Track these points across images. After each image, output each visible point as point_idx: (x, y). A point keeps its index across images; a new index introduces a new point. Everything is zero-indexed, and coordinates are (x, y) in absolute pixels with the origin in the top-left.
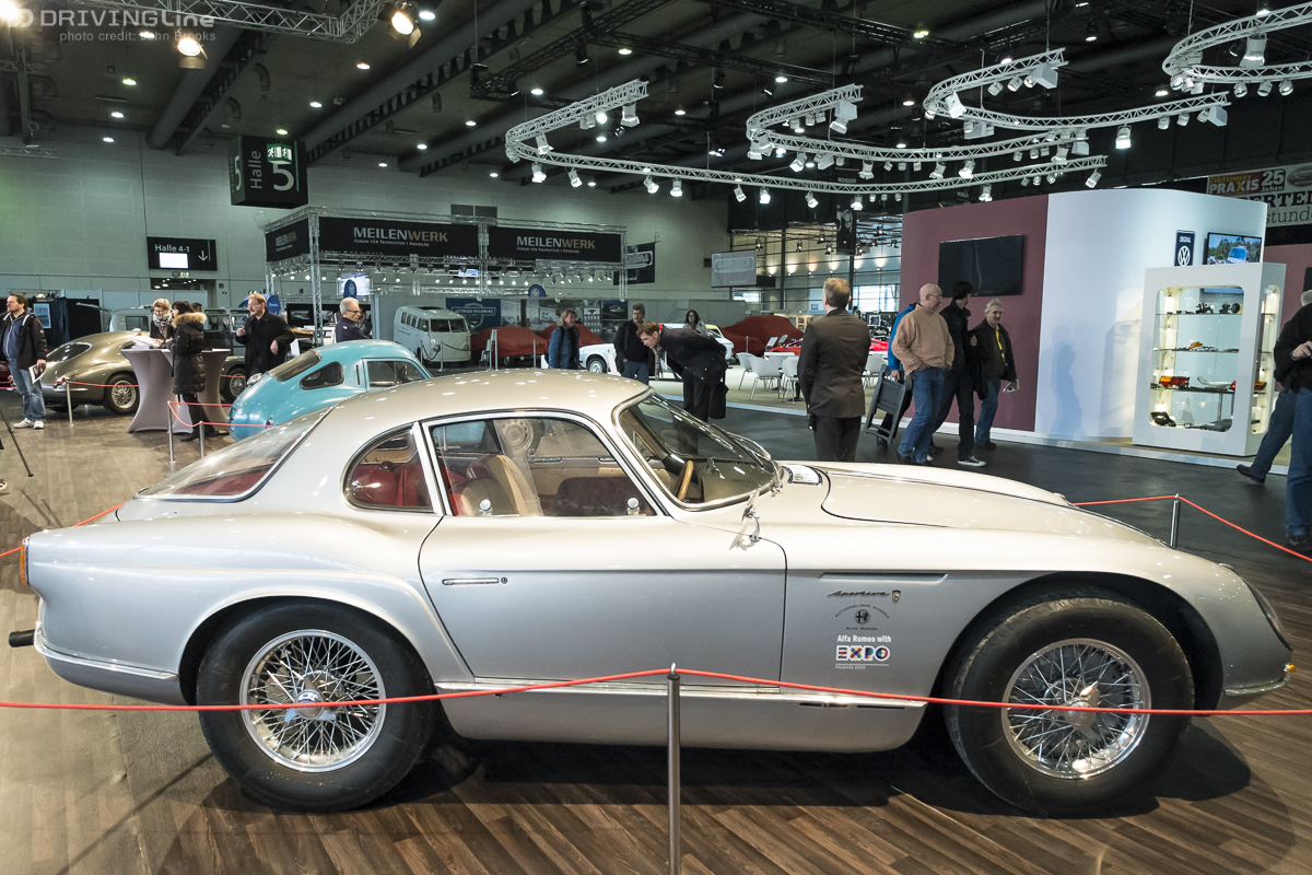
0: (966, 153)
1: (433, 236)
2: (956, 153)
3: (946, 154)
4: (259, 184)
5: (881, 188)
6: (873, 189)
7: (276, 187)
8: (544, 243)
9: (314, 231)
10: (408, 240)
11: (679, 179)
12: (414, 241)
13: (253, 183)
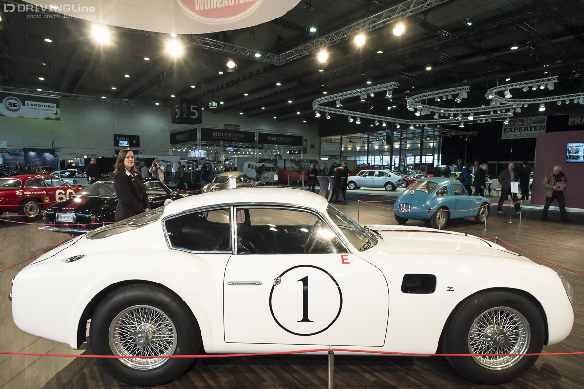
0: (470, 110)
1: (240, 136)
2: (466, 111)
3: (462, 111)
4: (186, 115)
5: (420, 122)
6: (418, 122)
7: (192, 117)
8: (277, 139)
9: (199, 134)
10: (231, 137)
11: (359, 117)
12: (233, 137)
13: (184, 115)
